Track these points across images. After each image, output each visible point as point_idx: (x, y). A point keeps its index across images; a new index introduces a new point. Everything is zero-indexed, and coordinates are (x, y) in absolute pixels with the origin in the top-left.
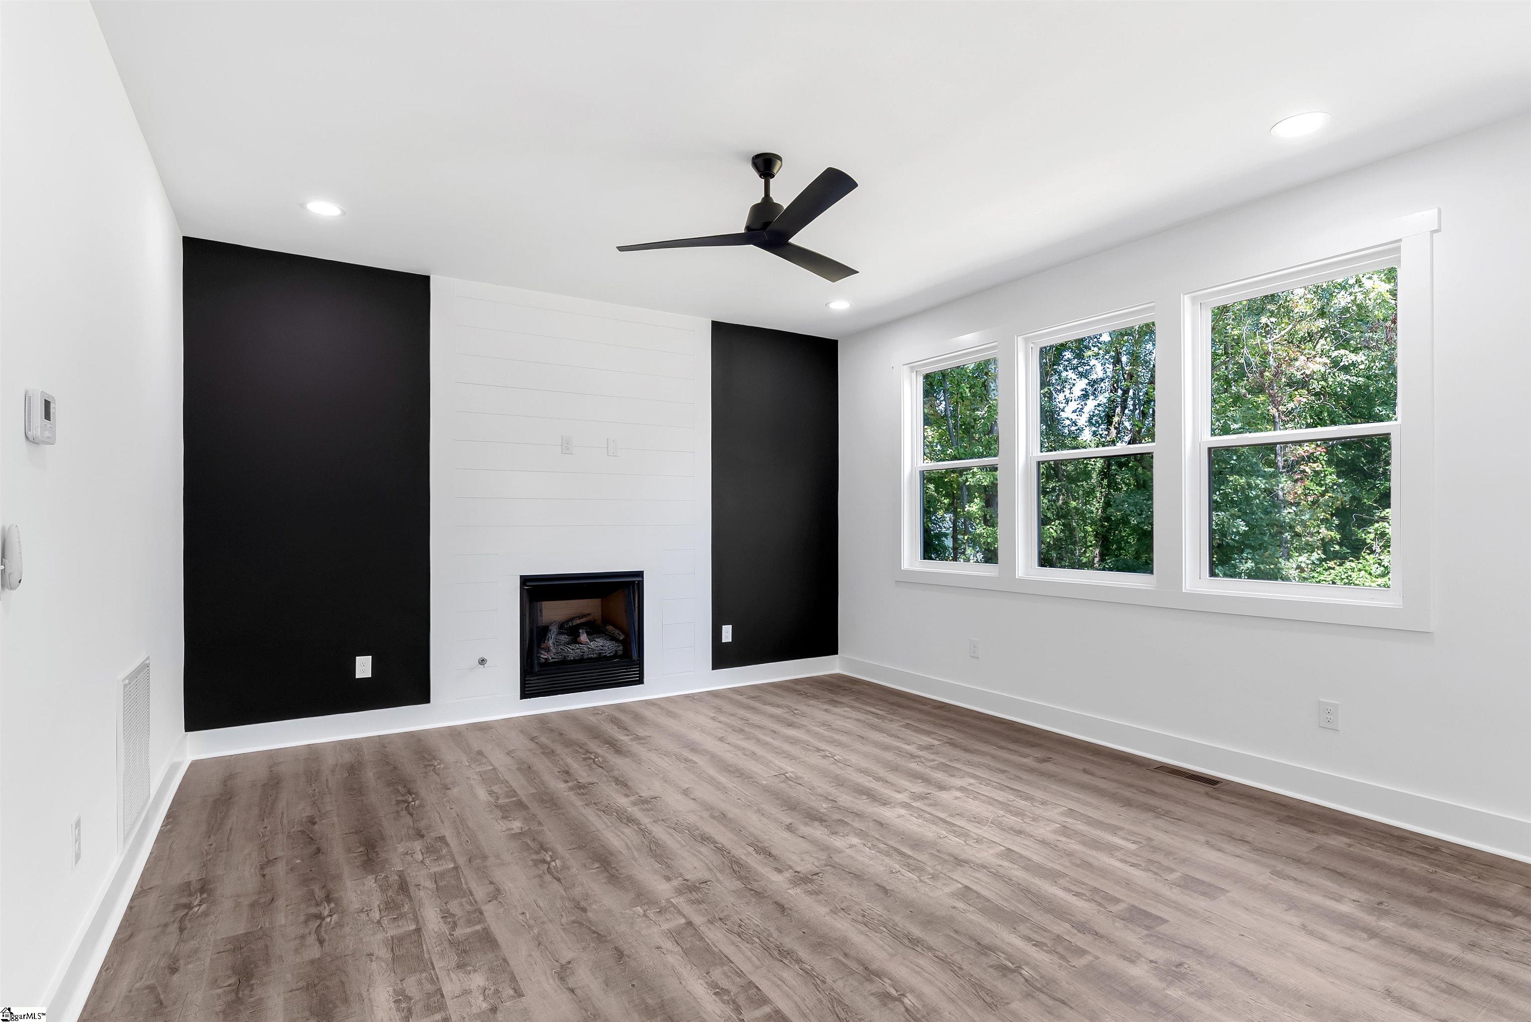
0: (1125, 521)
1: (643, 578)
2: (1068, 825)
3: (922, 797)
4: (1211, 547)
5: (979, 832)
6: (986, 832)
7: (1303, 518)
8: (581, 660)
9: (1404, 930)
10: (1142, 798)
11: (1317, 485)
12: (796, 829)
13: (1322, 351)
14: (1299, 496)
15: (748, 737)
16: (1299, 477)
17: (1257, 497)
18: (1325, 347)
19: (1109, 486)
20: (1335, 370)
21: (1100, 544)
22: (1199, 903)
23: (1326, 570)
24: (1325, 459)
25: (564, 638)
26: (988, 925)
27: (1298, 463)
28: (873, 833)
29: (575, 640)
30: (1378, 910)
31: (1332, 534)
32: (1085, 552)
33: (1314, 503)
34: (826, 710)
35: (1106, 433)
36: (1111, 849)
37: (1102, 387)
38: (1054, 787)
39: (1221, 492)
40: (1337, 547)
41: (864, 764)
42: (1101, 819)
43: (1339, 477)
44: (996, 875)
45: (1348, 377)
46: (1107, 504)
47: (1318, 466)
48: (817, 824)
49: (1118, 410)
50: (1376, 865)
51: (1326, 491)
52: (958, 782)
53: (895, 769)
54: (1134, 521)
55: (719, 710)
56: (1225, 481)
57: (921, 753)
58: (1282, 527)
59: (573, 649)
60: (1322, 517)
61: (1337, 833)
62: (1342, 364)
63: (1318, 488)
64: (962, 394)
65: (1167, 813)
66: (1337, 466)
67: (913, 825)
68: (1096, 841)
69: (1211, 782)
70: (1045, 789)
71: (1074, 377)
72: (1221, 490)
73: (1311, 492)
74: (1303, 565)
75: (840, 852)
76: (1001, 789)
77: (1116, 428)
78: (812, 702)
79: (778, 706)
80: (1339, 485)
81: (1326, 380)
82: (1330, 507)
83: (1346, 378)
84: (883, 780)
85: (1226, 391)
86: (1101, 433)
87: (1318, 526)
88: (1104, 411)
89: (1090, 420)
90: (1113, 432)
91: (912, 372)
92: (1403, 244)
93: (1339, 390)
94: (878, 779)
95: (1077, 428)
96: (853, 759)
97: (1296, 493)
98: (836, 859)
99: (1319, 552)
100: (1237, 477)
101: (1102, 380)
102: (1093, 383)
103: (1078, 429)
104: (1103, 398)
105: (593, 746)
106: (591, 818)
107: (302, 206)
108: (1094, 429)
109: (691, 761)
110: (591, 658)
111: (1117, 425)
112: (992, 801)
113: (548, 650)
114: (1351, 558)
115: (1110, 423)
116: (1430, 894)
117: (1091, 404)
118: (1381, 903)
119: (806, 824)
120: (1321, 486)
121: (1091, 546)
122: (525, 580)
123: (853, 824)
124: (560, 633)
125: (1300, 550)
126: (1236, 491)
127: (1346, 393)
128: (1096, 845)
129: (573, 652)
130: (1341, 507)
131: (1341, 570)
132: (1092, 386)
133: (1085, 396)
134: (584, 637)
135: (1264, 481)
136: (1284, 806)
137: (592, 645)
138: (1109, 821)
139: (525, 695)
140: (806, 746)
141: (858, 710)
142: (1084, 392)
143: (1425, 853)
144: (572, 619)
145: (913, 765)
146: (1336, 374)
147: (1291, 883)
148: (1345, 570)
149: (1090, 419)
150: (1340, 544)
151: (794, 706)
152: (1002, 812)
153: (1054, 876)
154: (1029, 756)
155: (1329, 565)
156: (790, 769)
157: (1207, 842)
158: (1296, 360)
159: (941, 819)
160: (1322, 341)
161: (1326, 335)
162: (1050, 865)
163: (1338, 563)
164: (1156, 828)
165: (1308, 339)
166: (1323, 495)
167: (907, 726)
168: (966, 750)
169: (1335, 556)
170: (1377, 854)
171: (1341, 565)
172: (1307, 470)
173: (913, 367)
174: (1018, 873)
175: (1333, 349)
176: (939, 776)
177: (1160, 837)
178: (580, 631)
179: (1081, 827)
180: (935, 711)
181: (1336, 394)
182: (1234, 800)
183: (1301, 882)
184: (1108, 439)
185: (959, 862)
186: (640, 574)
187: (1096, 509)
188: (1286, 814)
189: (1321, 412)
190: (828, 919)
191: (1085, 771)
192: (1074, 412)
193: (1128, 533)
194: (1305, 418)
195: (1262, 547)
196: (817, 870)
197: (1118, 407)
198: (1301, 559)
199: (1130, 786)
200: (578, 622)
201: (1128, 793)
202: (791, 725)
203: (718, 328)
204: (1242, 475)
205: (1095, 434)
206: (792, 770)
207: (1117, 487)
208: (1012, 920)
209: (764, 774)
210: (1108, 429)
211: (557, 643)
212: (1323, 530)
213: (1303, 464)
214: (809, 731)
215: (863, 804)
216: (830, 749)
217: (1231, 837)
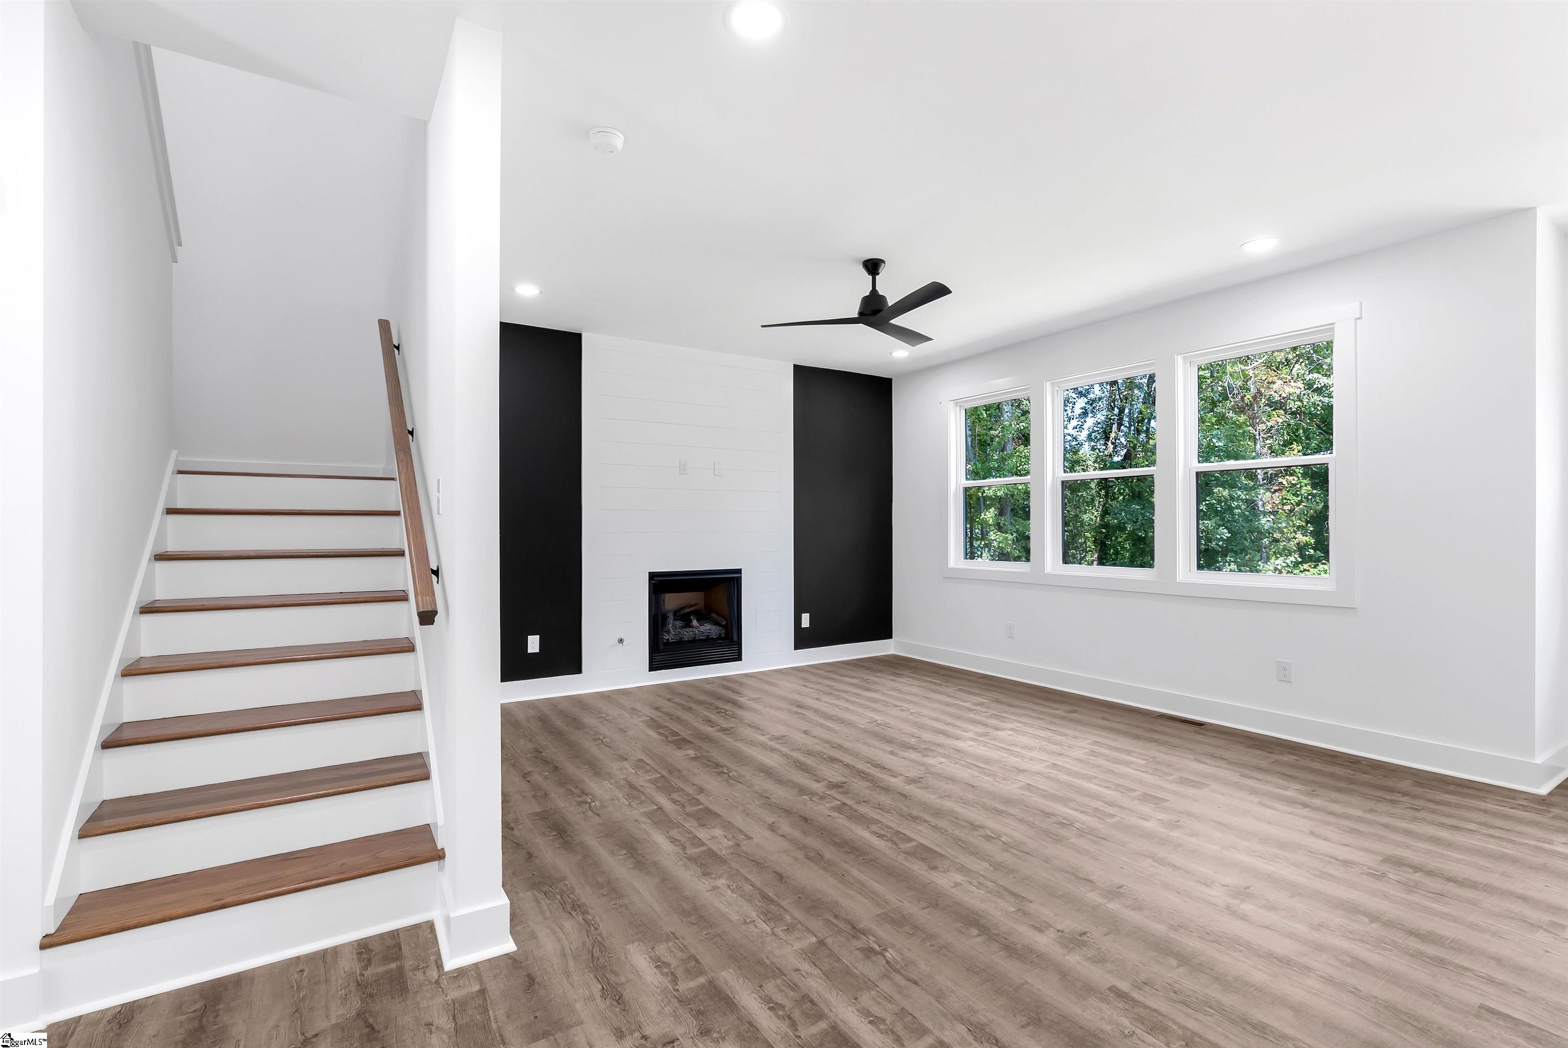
0: (1121, 528)
1: (741, 574)
2: (1094, 750)
3: (985, 735)
4: (1199, 551)
5: (1031, 754)
6: (1035, 754)
7: (1280, 525)
8: (694, 641)
9: (1327, 804)
10: (1147, 734)
11: (1293, 495)
12: (897, 754)
13: (1298, 375)
14: (1277, 505)
15: (838, 698)
16: (1278, 488)
17: (1238, 507)
18: (1300, 371)
19: (1106, 496)
20: (1310, 392)
21: (1098, 549)
22: (1191, 791)
23: (1301, 572)
24: (1301, 472)
25: (679, 623)
26: (1048, 803)
27: (1276, 475)
28: (954, 756)
29: (688, 625)
30: (1313, 794)
31: (1307, 539)
32: (1085, 556)
33: (1291, 511)
34: (892, 680)
35: (1104, 447)
36: (1127, 764)
37: (1100, 406)
38: (1080, 728)
39: (1207, 502)
40: (1312, 551)
41: (934, 715)
42: (1119, 747)
43: (1314, 487)
44: (1048, 778)
45: (1321, 398)
46: (1105, 512)
47: (1294, 480)
48: (911, 751)
49: (1115, 427)
50: (1313, 771)
51: (1301, 501)
52: (1010, 726)
53: (959, 718)
54: (1129, 527)
55: (806, 680)
56: (1211, 493)
57: (975, 708)
58: (1261, 534)
59: (687, 632)
60: (1298, 524)
61: (1289, 753)
62: (1315, 386)
63: (1294, 498)
64: (979, 415)
65: (1166, 743)
66: (1312, 478)
67: (982, 751)
68: (1116, 759)
69: (1199, 724)
70: (1075, 729)
71: (1075, 396)
72: (1207, 500)
73: (1289, 502)
74: (1279, 567)
75: (935, 766)
76: (1041, 730)
77: (1113, 443)
78: (879, 674)
79: (853, 677)
80: (1314, 496)
81: (1301, 401)
82: (1305, 515)
83: (1319, 399)
84: (952, 725)
85: (1212, 410)
86: (1099, 447)
87: (1295, 532)
88: (1102, 428)
89: (1089, 437)
90: (1111, 446)
91: (957, 406)
92: (1336, 326)
93: (1313, 409)
94: (948, 724)
95: (1077, 443)
96: (925, 711)
97: (1274, 503)
98: (932, 770)
99: (1296, 556)
100: (1221, 489)
101: (1100, 399)
102: (1092, 402)
103: (1079, 443)
104: (1101, 417)
105: (719, 704)
106: (744, 749)
107: (513, 289)
108: (1093, 444)
109: (801, 713)
110: (701, 640)
111: (1113, 441)
112: (1037, 737)
113: (668, 632)
114: (1324, 561)
115: (1107, 438)
116: (1349, 786)
117: (1090, 421)
118: (1314, 791)
119: (904, 751)
120: (1297, 497)
121: (1090, 551)
122: (652, 576)
123: (938, 750)
124: (675, 620)
125: (1278, 554)
126: (1219, 502)
127: (1319, 413)
128: (1116, 761)
129: (687, 634)
130: (1315, 515)
131: (1315, 572)
132: (1091, 405)
133: (1085, 414)
134: (695, 623)
135: (1245, 493)
136: (1252, 738)
137: (702, 628)
138: (1124, 748)
139: (652, 668)
140: (886, 704)
141: (919, 680)
142: (1084, 411)
143: (1349, 764)
144: (683, 608)
145: (972, 715)
146: (1311, 396)
147: (1255, 781)
148: (1318, 572)
149: (1090, 435)
150: (1315, 549)
151: (866, 677)
152: (1045, 743)
153: (1089, 778)
154: (1060, 709)
155: (1305, 568)
156: (878, 718)
157: (1196, 759)
158: (1273, 383)
159: (1001, 747)
160: (1297, 366)
161: (1301, 360)
162: (1085, 772)
163: (1313, 566)
164: (1159, 751)
165: (1286, 364)
166: (1298, 504)
167: (960, 690)
168: (1010, 705)
169: (1310, 559)
170: (1316, 765)
171: (1315, 567)
172: (1284, 482)
173: (957, 402)
174: (1063, 777)
175: (1307, 373)
176: (993, 722)
177: (1161, 756)
178: (692, 617)
179: (1104, 751)
180: (980, 680)
181: (1310, 413)
182: (1215, 735)
183: (1261, 780)
184: (1106, 453)
185: (1021, 771)
186: (739, 571)
187: (1095, 517)
188: (1253, 743)
189: (1297, 430)
190: (938, 801)
191: (1103, 718)
192: (1075, 428)
193: (1124, 539)
194: (1283, 435)
195: (1244, 550)
196: (921, 776)
197: (1114, 424)
198: (1277, 562)
199: (1139, 727)
200: (688, 610)
201: (1137, 732)
202: (868, 690)
203: (799, 371)
204: (1226, 488)
205: (1093, 449)
206: (880, 719)
207: (1114, 497)
208: (1065, 801)
209: (862, 723)
210: (1106, 444)
211: (674, 627)
212: (1299, 536)
213: (1280, 477)
214: (883, 694)
215: (940, 739)
216: (905, 705)
217: (1213, 756)
